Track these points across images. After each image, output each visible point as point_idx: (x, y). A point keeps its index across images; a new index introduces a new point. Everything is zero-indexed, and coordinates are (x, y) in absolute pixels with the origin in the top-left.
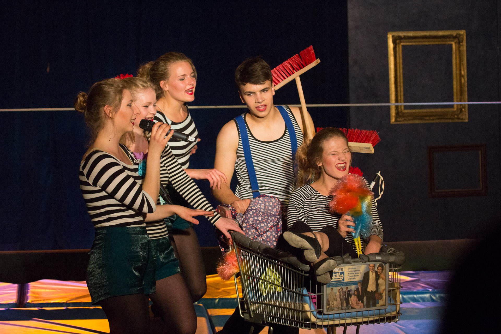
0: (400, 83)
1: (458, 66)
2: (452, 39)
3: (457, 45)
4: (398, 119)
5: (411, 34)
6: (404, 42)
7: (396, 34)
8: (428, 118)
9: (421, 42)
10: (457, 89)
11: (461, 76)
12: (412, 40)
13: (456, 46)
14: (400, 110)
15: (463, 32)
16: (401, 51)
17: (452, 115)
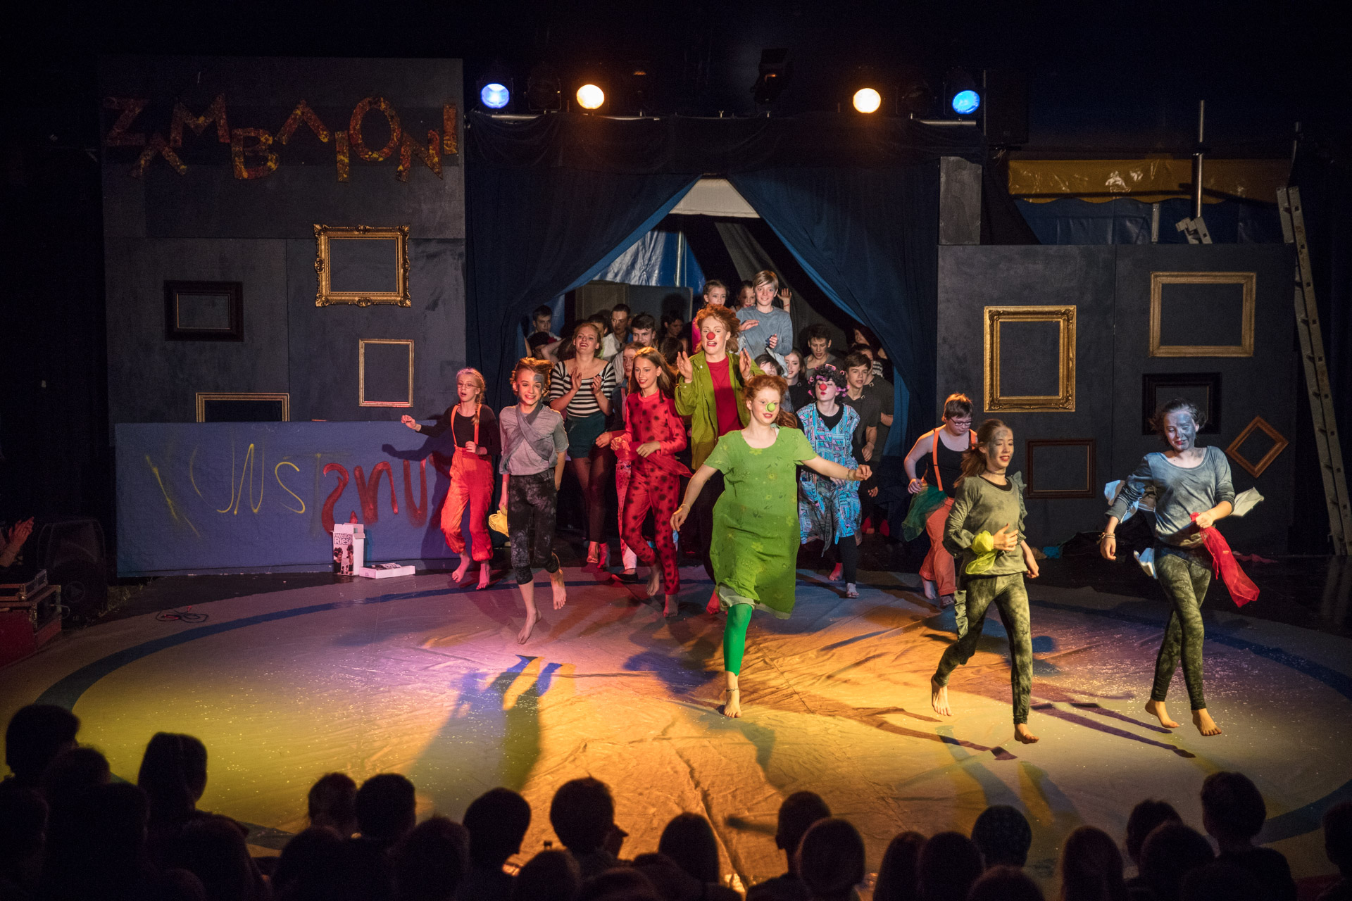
0: (996, 365)
1: (1066, 348)
2: (1059, 316)
3: (1066, 323)
4: (992, 408)
5: (1012, 309)
6: (1002, 318)
7: (993, 309)
8: (1027, 407)
9: (1024, 318)
10: (1063, 375)
11: (1068, 359)
12: (1013, 316)
13: (1064, 323)
14: (995, 397)
16: (998, 329)
17: (1056, 404)
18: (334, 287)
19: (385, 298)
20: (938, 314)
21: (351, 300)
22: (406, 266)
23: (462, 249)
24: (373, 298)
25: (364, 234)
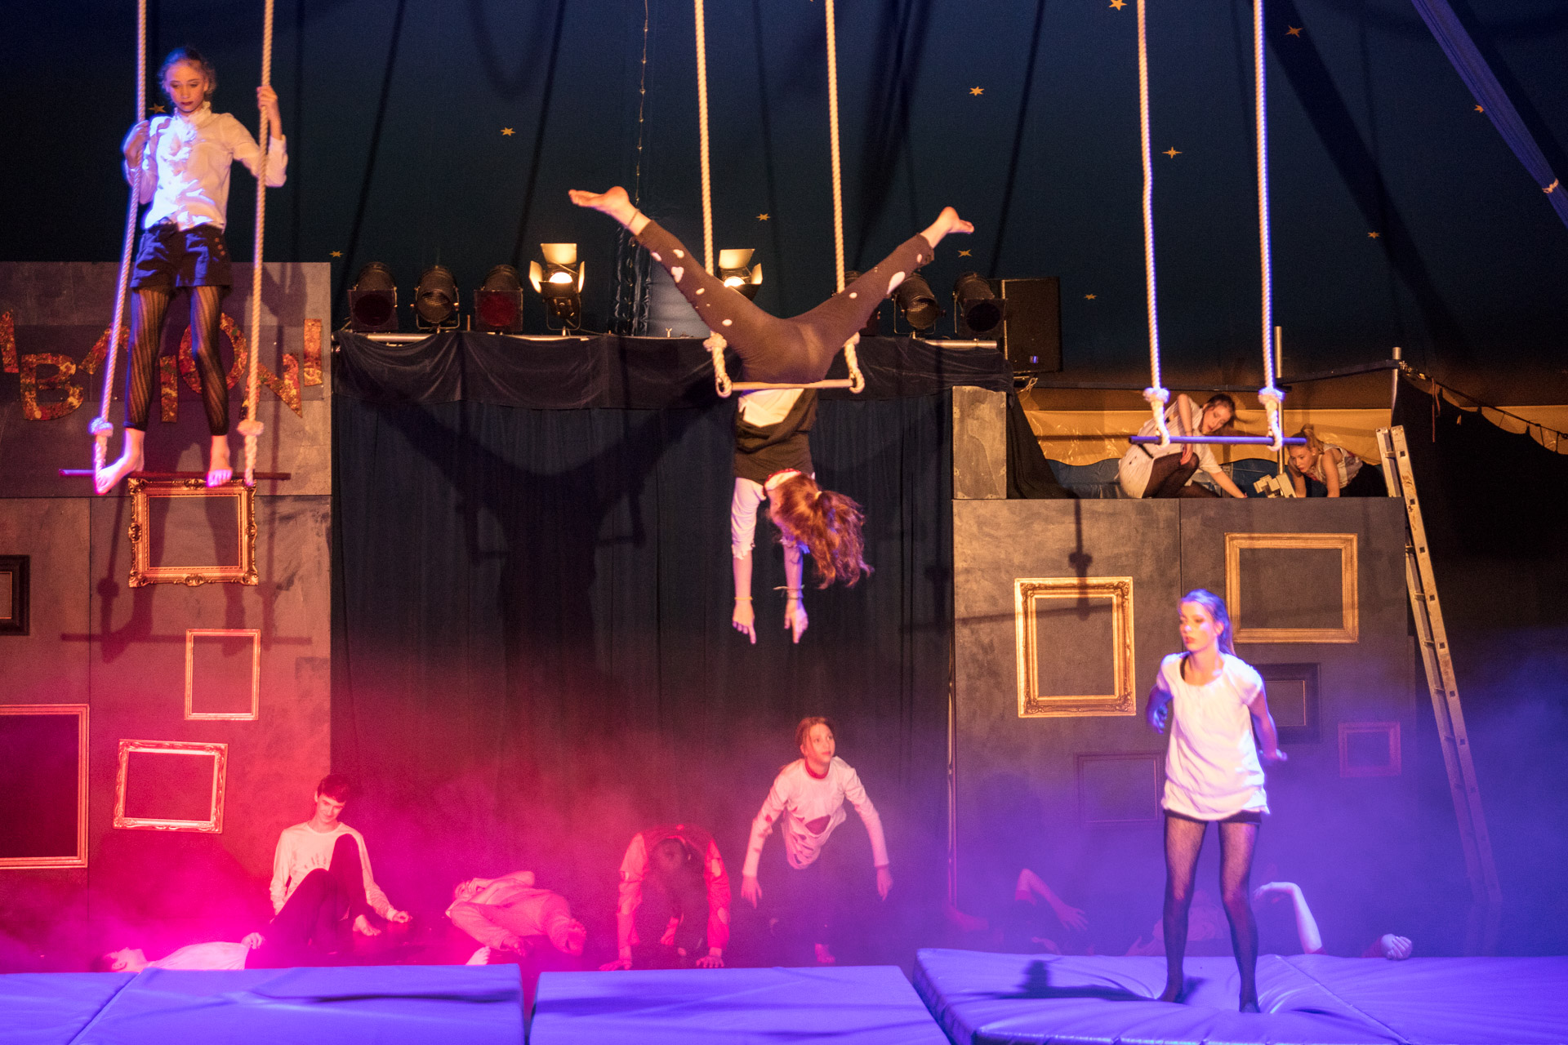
0: (1033, 656)
1: (1121, 631)
2: (1112, 590)
3: (1120, 599)
4: (1029, 711)
5: (1050, 581)
6: (1038, 594)
7: (1027, 581)
8: (1075, 710)
9: (1065, 593)
10: (1119, 667)
12: (1051, 591)
13: (1117, 600)
14: (1032, 697)
15: (1129, 580)
16: (1034, 608)
17: (1111, 706)
18: (154, 561)
19: (223, 575)
20: (955, 589)
21: (176, 578)
22: (252, 531)
23: (327, 508)
24: (206, 575)
25: (196, 490)
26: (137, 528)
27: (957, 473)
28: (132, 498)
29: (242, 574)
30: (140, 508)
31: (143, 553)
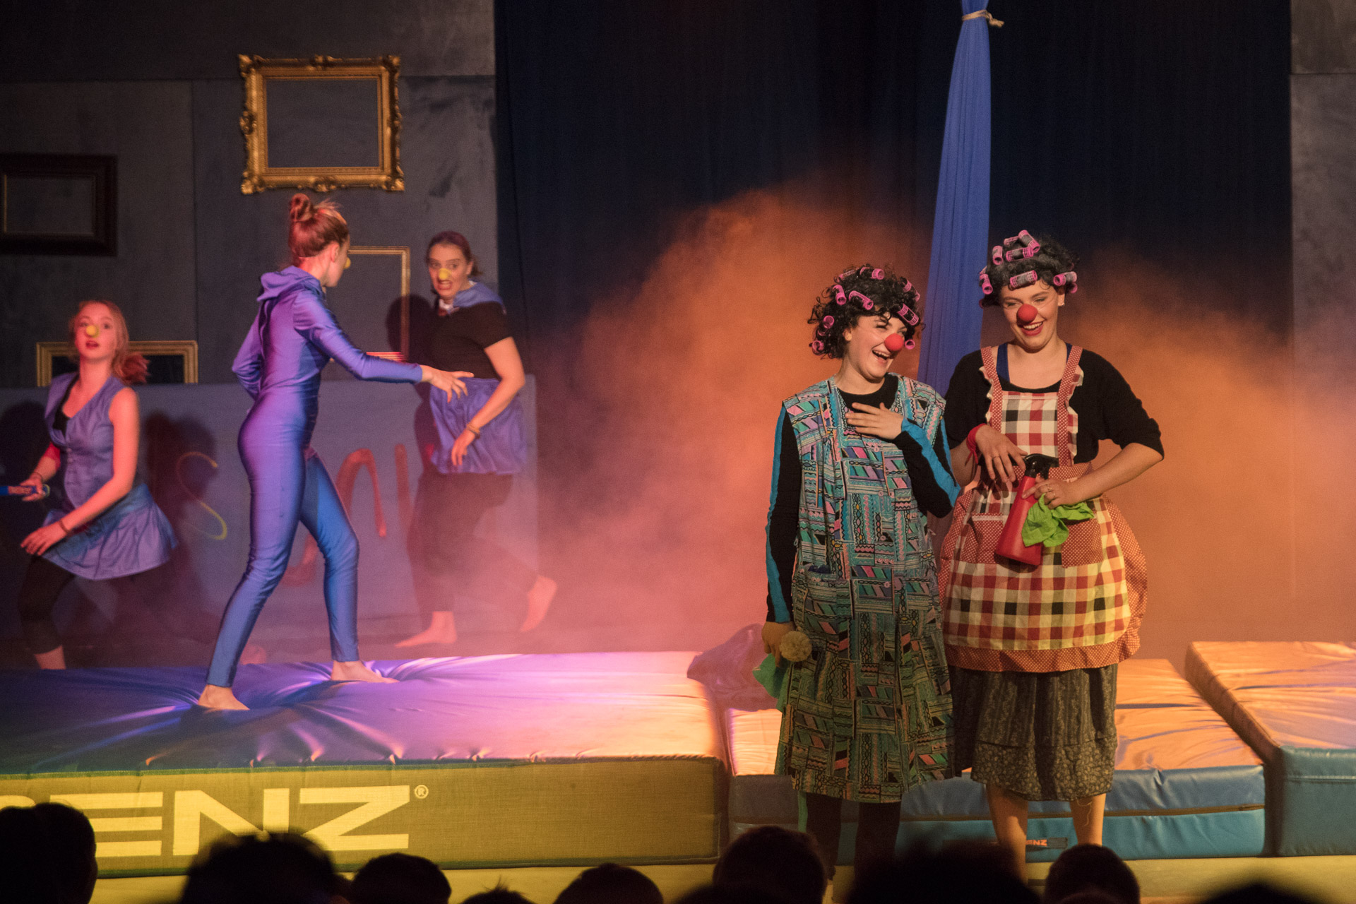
18: (275, 158)
19: (360, 178)
20: (1293, 190)
21: (299, 183)
22: (397, 122)
23: (490, 93)
24: (340, 178)
25: (325, 70)
26: (252, 118)
27: (1295, 41)
28: (243, 80)
29: (384, 178)
30: (254, 93)
31: (260, 149)
